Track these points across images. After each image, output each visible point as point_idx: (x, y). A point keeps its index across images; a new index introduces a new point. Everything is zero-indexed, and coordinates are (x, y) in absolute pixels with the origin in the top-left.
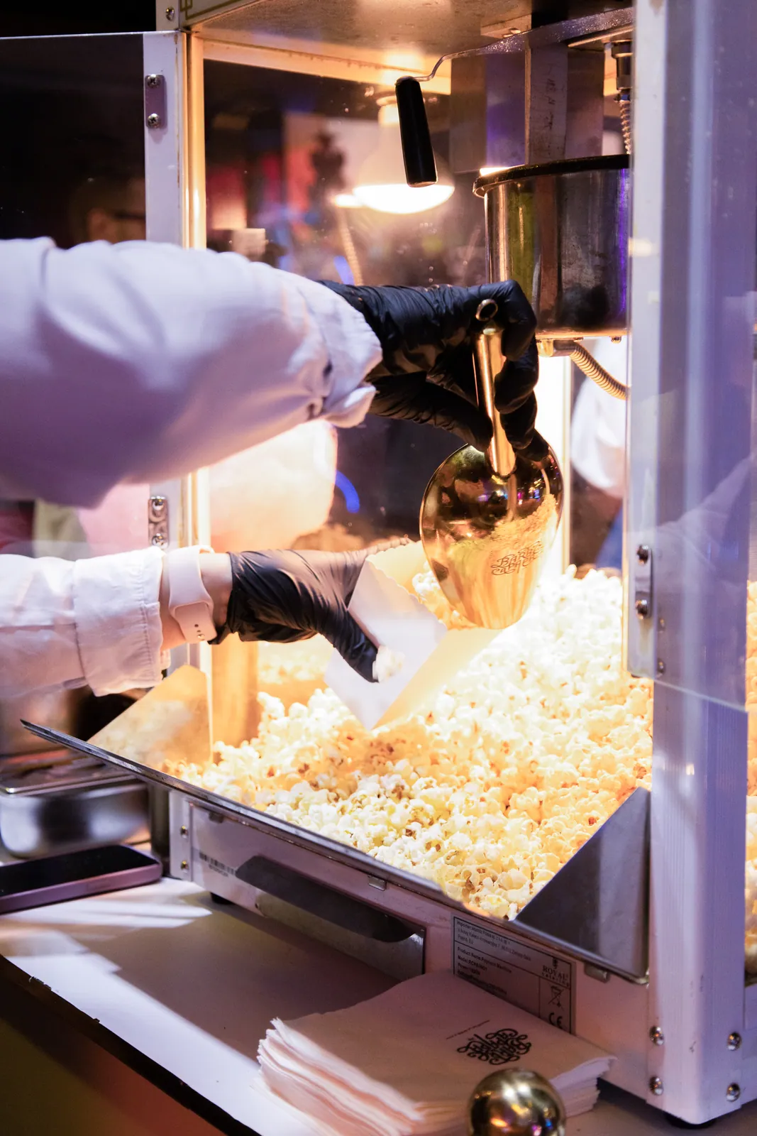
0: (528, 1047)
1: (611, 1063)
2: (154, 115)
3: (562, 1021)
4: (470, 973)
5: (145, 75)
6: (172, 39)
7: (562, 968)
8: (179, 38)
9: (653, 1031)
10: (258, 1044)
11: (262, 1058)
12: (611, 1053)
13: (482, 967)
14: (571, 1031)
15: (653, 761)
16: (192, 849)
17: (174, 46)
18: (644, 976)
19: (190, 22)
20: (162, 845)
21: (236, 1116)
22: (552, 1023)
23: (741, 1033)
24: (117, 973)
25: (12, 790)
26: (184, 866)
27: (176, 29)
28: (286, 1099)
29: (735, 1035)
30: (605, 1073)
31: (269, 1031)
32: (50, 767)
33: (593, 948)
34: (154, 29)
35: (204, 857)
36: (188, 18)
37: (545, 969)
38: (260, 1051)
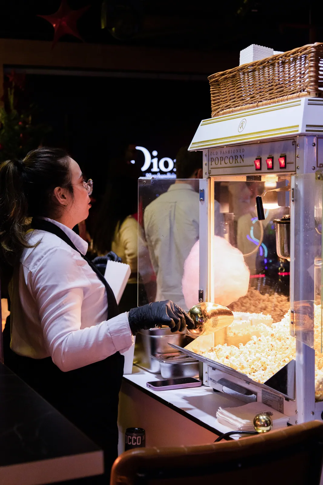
0: (272, 415)
1: (289, 419)
2: (202, 198)
3: (281, 411)
4: (265, 402)
5: (200, 189)
6: (206, 181)
7: (281, 400)
8: (208, 180)
9: (296, 411)
10: (216, 413)
11: (217, 416)
12: (289, 417)
13: (268, 401)
14: (283, 413)
15: (296, 354)
16: (208, 377)
17: (206, 182)
18: (295, 400)
19: (210, 177)
20: (201, 378)
21: (211, 426)
22: (280, 412)
23: (314, 412)
24: (189, 403)
25: (164, 361)
26: (206, 382)
27: (207, 178)
28: (222, 424)
29: (313, 412)
30: (288, 421)
31: (218, 410)
32: (174, 356)
33: (287, 395)
34: (202, 178)
35: (211, 379)
36: (210, 175)
37: (279, 400)
38: (217, 414)
